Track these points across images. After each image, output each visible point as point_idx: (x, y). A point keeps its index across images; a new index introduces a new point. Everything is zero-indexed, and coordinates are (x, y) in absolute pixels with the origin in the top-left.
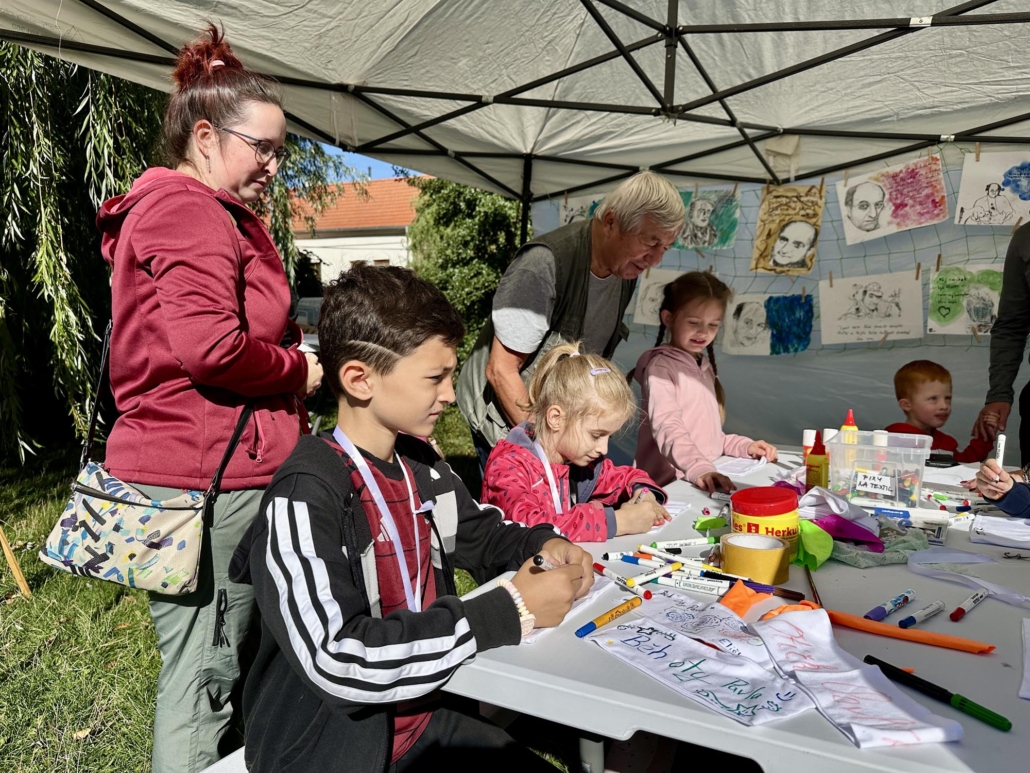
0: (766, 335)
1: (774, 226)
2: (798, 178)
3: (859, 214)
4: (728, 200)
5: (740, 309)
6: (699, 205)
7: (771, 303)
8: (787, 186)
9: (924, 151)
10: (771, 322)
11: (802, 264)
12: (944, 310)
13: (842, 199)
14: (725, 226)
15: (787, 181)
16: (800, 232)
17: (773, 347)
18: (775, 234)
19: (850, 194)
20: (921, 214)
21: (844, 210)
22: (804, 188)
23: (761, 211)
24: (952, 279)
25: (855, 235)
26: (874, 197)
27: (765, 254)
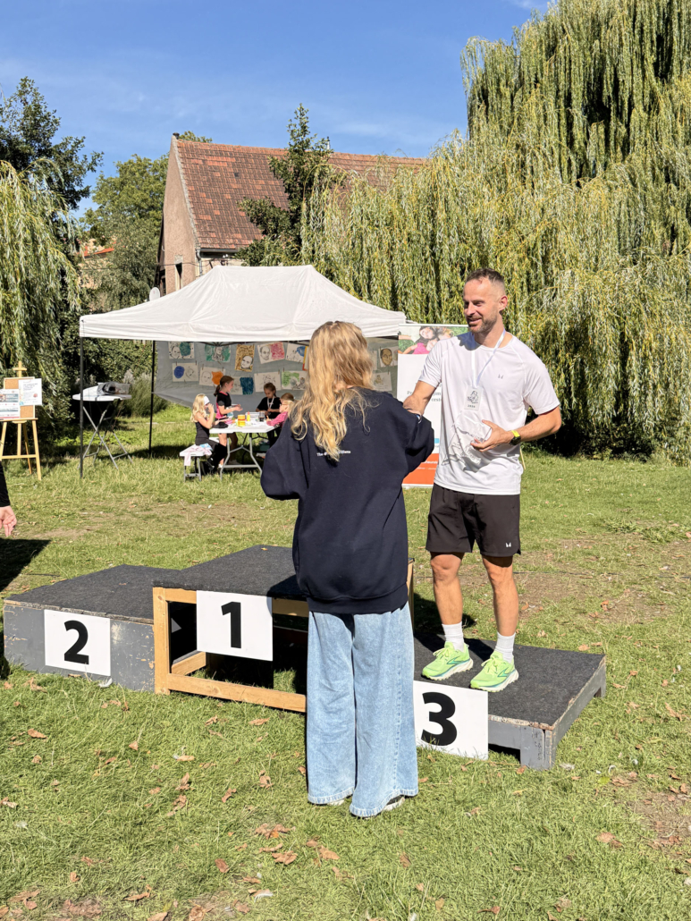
0: (241, 389)
3: (264, 355)
7: (242, 379)
8: (244, 345)
10: (242, 385)
11: (249, 368)
12: (285, 383)
13: (259, 350)
14: (226, 355)
16: (248, 359)
17: (243, 392)
18: (242, 359)
19: (261, 349)
20: (279, 356)
21: (260, 354)
22: (248, 346)
23: (237, 351)
24: (287, 374)
25: (263, 361)
26: (267, 350)
27: (238, 365)
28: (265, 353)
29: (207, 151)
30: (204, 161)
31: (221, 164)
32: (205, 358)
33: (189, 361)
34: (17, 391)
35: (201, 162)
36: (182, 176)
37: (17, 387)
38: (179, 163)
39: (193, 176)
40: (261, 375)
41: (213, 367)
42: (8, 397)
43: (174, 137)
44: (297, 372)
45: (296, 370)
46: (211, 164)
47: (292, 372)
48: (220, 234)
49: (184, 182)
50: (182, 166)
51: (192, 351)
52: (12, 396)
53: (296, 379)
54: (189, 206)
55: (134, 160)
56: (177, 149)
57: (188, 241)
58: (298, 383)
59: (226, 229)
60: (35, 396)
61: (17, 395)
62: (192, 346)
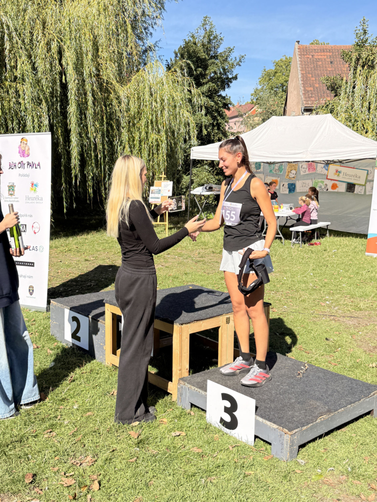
0: (288, 190)
3: (303, 170)
4: (281, 165)
5: (283, 185)
6: (276, 165)
7: (288, 184)
8: (292, 163)
10: (289, 188)
11: (294, 177)
14: (281, 169)
16: (294, 172)
17: (288, 192)
18: (289, 172)
19: (302, 166)
20: (312, 171)
21: (301, 169)
22: (294, 164)
23: (287, 168)
24: (317, 181)
25: (302, 173)
26: (305, 167)
27: (287, 175)
28: (304, 168)
29: (315, 50)
30: (312, 56)
31: (323, 57)
32: (269, 171)
33: (260, 173)
34: (160, 188)
35: (311, 57)
36: (298, 65)
37: (161, 186)
38: (298, 58)
39: (304, 65)
40: (301, 182)
41: (273, 176)
42: (156, 191)
43: (297, 43)
44: (323, 180)
45: (322, 179)
46: (316, 57)
47: (320, 180)
48: (317, 98)
49: (299, 69)
50: (300, 59)
51: (262, 167)
52: (158, 191)
53: (322, 185)
54: (301, 82)
55: (284, 59)
56: (297, 50)
57: (298, 103)
58: (323, 187)
59: (321, 95)
60: (169, 191)
61: (160, 190)
62: (262, 164)
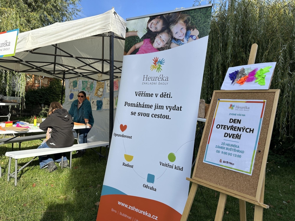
0: (96, 107)
1: (98, 88)
2: (102, 81)
4: (92, 83)
5: (93, 102)
6: (88, 83)
7: (97, 101)
8: (100, 82)
9: (116, 79)
11: (101, 95)
13: (106, 85)
14: (92, 88)
15: (100, 81)
16: (101, 90)
17: (97, 109)
18: (98, 90)
19: (108, 84)
20: (116, 89)
21: (107, 87)
23: (97, 86)
25: (107, 91)
27: (96, 93)
28: (109, 86)
33: (76, 90)
40: (106, 99)
51: (78, 85)
